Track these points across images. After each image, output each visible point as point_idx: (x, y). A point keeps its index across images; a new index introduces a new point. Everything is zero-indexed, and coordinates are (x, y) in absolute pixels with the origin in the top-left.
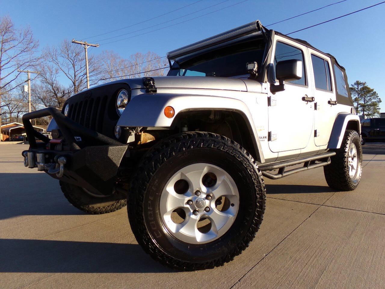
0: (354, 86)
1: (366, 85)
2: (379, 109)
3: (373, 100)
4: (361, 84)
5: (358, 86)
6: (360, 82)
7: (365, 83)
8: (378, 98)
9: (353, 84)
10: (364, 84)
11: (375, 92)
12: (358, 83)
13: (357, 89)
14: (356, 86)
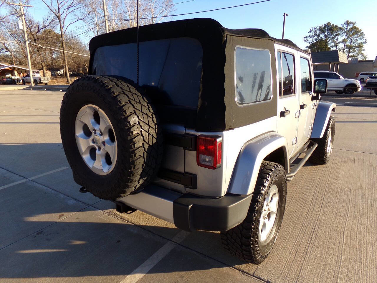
0: (343, 26)
1: (355, 25)
2: (364, 50)
3: (359, 41)
4: (351, 23)
5: (347, 26)
6: (350, 21)
7: (355, 23)
8: (365, 39)
9: (343, 23)
10: (353, 24)
11: (363, 33)
12: (348, 23)
13: (346, 29)
14: (345, 26)
